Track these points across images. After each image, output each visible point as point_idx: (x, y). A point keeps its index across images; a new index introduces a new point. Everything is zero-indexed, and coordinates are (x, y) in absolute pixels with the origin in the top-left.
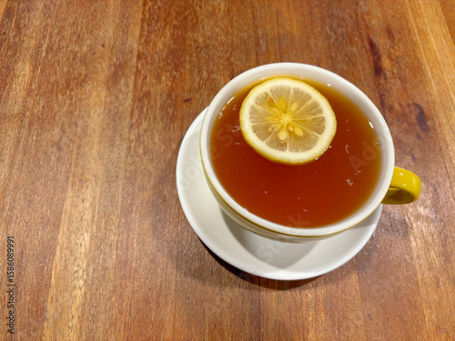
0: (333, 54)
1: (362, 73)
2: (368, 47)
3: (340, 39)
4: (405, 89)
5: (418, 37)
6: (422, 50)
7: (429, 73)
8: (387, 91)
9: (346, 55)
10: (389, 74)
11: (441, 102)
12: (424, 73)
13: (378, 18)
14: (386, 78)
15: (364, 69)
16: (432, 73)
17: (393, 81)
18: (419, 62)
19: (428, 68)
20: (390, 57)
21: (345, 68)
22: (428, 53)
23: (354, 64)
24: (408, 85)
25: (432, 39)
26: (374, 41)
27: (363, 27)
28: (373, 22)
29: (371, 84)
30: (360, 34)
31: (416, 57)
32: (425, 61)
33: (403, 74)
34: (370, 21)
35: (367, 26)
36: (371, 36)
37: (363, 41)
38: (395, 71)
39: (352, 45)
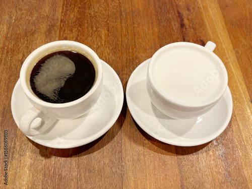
0: (160, 18)
1: (174, 27)
2: (177, 15)
3: (163, 11)
4: (196, 33)
5: (203, 10)
6: (205, 16)
7: (208, 26)
8: (187, 34)
9: (166, 18)
10: (187, 27)
11: (214, 39)
12: (205, 26)
13: (183, 2)
14: (186, 29)
15: (175, 25)
16: (209, 26)
17: (190, 30)
18: (203, 21)
19: (207, 24)
20: (188, 19)
21: (166, 25)
22: (208, 17)
23: (170, 23)
24: (197, 31)
25: (210, 11)
26: (181, 12)
27: (175, 5)
28: (180, 4)
29: (179, 32)
30: (173, 9)
31: (201, 19)
32: (206, 20)
33: (194, 26)
34: (178, 3)
35: (177, 6)
36: (179, 10)
37: (175, 12)
38: (191, 25)
39: (169, 14)
